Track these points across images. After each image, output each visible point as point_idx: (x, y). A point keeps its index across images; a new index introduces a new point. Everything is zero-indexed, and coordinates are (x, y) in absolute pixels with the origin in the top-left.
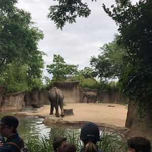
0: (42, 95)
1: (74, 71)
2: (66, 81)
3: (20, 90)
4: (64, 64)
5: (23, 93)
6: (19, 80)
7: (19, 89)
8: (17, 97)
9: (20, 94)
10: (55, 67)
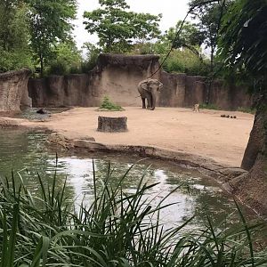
0: (71, 84)
1: (149, 28)
2: (128, 54)
3: (12, 69)
4: (127, 10)
5: (20, 75)
6: (11, 45)
7: (11, 65)
8: (6, 85)
9: (11, 77)
10: (103, 16)
